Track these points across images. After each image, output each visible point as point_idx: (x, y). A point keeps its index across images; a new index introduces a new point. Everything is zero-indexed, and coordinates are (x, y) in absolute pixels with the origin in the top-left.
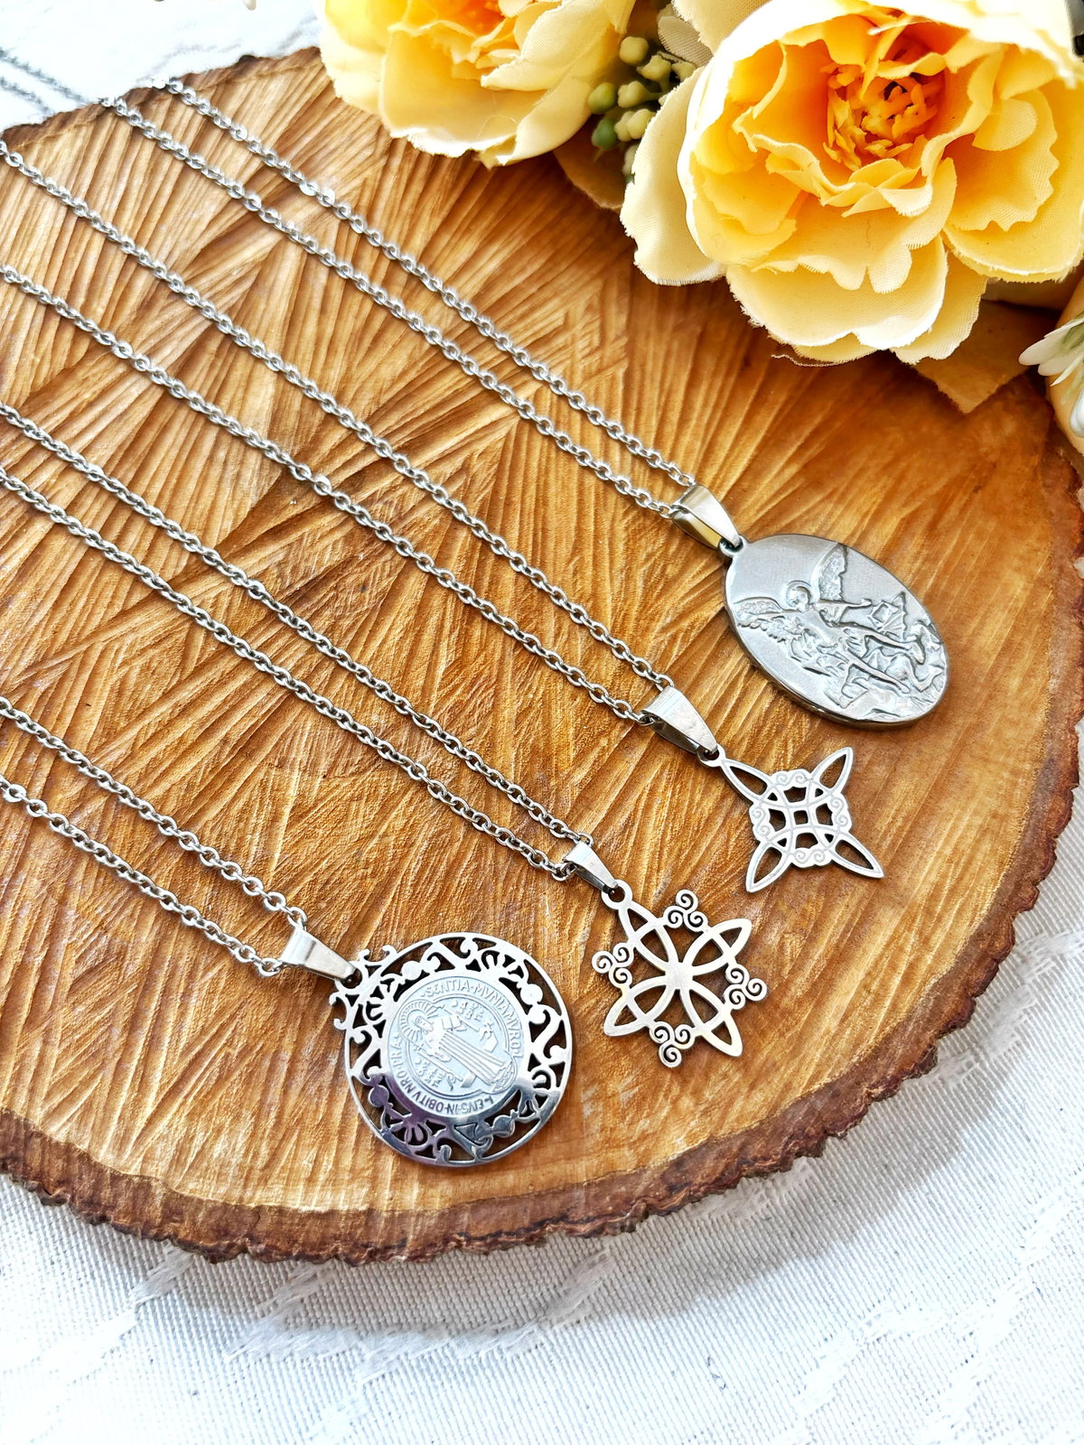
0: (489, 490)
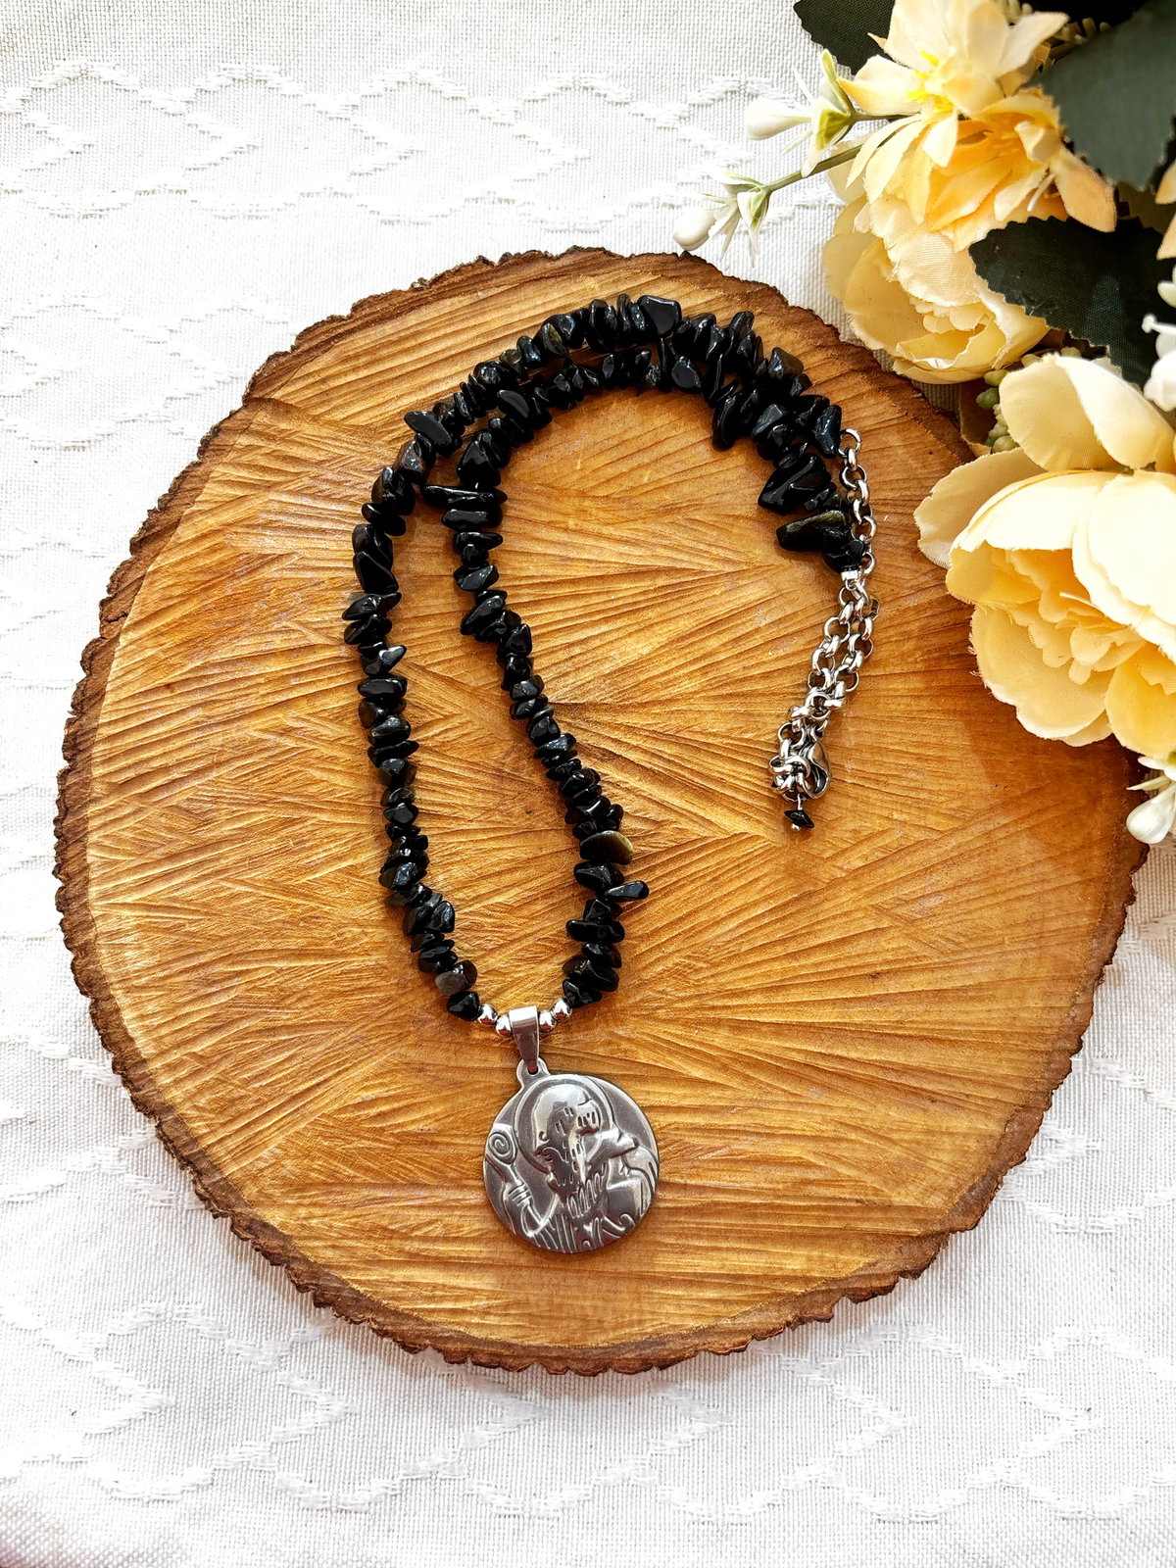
0: (655, 850)
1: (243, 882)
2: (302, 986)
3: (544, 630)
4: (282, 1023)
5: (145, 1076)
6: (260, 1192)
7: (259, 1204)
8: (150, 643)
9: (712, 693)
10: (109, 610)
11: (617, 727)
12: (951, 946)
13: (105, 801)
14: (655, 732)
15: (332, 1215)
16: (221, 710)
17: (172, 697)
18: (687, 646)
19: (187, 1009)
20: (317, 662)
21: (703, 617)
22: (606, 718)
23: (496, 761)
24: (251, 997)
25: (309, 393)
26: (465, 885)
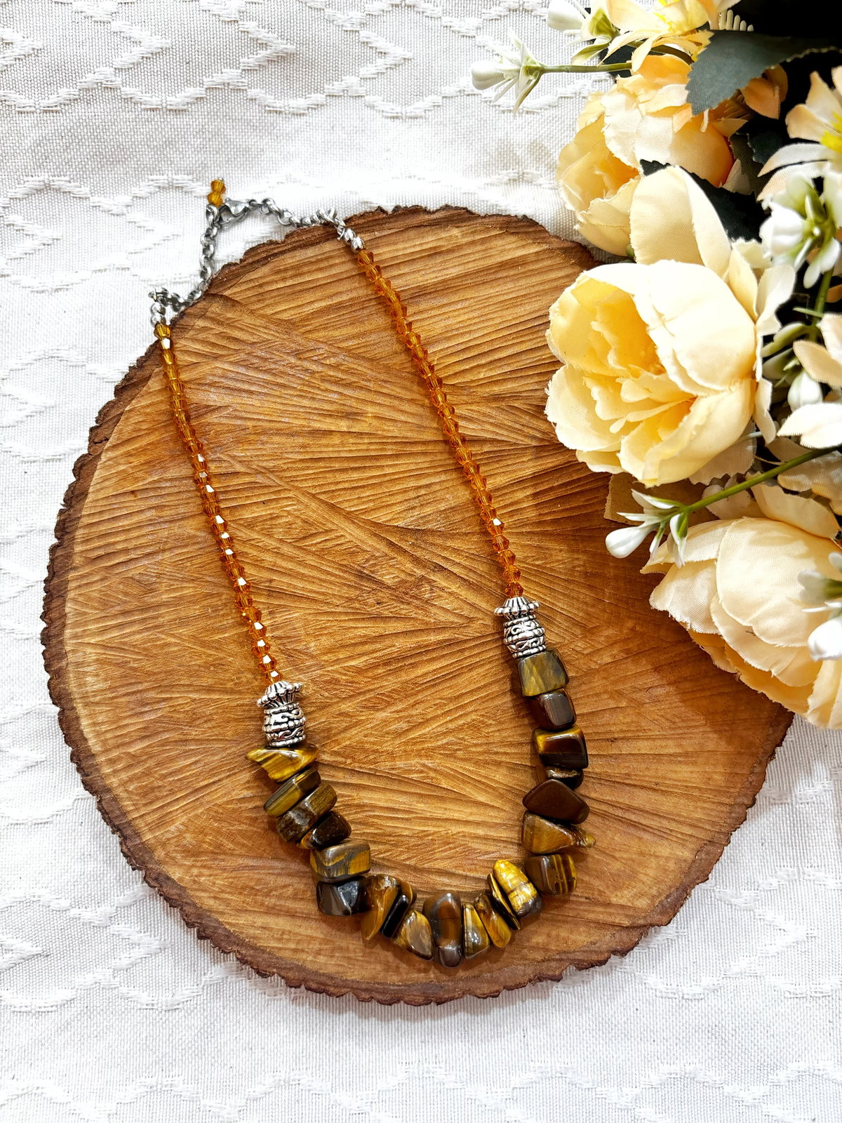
1: (173, 636)
2: (208, 713)
3: (401, 476)
4: (193, 737)
5: (93, 765)
6: (167, 854)
7: (166, 863)
8: (122, 461)
9: (514, 531)
10: (96, 435)
11: (446, 548)
12: (668, 724)
13: (81, 569)
14: (473, 554)
15: (216, 875)
16: (168, 512)
17: (135, 501)
18: (500, 496)
19: (126, 722)
20: (239, 485)
21: (514, 476)
22: (439, 541)
23: (359, 565)
24: (172, 717)
25: (250, 294)
26: (330, 650)
